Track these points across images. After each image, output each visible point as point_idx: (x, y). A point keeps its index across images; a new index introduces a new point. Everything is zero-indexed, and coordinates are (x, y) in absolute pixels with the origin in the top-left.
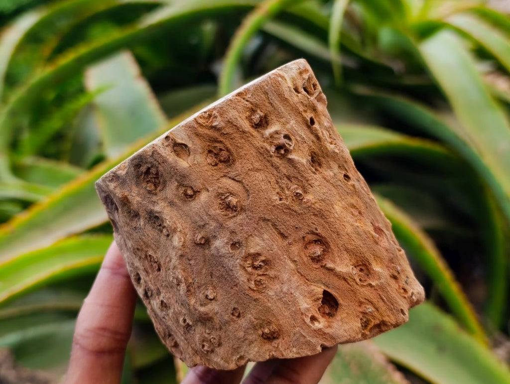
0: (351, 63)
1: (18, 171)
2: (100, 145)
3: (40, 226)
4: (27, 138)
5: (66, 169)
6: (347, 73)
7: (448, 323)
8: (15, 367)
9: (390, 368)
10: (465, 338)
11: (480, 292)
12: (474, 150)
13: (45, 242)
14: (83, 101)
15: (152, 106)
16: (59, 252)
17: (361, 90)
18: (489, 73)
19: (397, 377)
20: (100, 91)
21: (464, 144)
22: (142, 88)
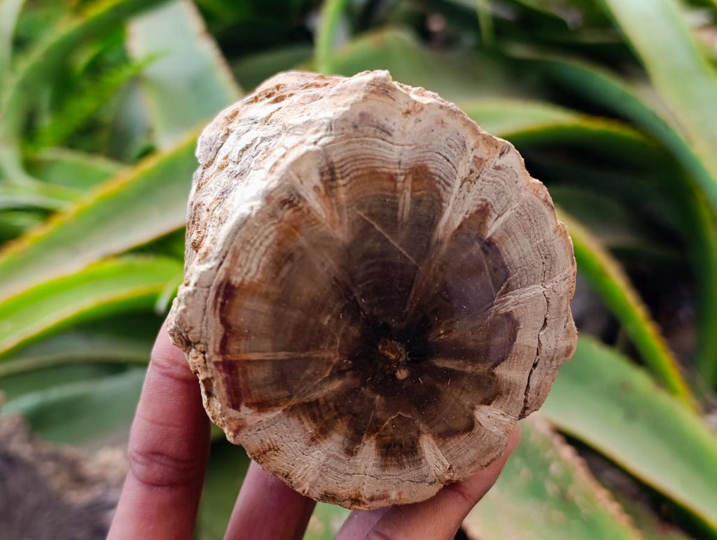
0: (506, 13)
1: (32, 167)
2: (149, 131)
3: (65, 243)
4: (47, 123)
5: (101, 164)
6: (500, 27)
7: (639, 379)
8: (31, 439)
9: (557, 440)
10: (663, 400)
11: (687, 338)
12: (680, 134)
13: (72, 266)
14: (126, 72)
15: (222, 75)
16: (91, 280)
17: (520, 51)
18: (704, 27)
19: (567, 452)
20: (151, 59)
21: (666, 126)
22: (207, 51)
